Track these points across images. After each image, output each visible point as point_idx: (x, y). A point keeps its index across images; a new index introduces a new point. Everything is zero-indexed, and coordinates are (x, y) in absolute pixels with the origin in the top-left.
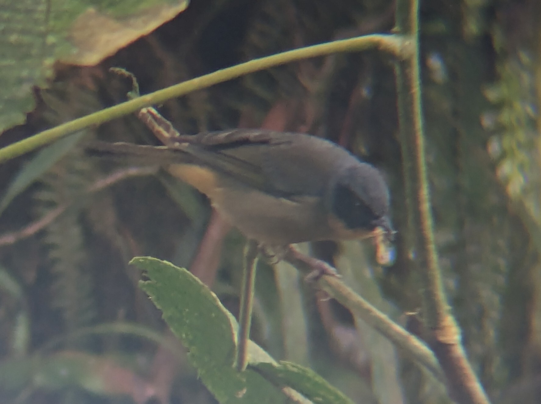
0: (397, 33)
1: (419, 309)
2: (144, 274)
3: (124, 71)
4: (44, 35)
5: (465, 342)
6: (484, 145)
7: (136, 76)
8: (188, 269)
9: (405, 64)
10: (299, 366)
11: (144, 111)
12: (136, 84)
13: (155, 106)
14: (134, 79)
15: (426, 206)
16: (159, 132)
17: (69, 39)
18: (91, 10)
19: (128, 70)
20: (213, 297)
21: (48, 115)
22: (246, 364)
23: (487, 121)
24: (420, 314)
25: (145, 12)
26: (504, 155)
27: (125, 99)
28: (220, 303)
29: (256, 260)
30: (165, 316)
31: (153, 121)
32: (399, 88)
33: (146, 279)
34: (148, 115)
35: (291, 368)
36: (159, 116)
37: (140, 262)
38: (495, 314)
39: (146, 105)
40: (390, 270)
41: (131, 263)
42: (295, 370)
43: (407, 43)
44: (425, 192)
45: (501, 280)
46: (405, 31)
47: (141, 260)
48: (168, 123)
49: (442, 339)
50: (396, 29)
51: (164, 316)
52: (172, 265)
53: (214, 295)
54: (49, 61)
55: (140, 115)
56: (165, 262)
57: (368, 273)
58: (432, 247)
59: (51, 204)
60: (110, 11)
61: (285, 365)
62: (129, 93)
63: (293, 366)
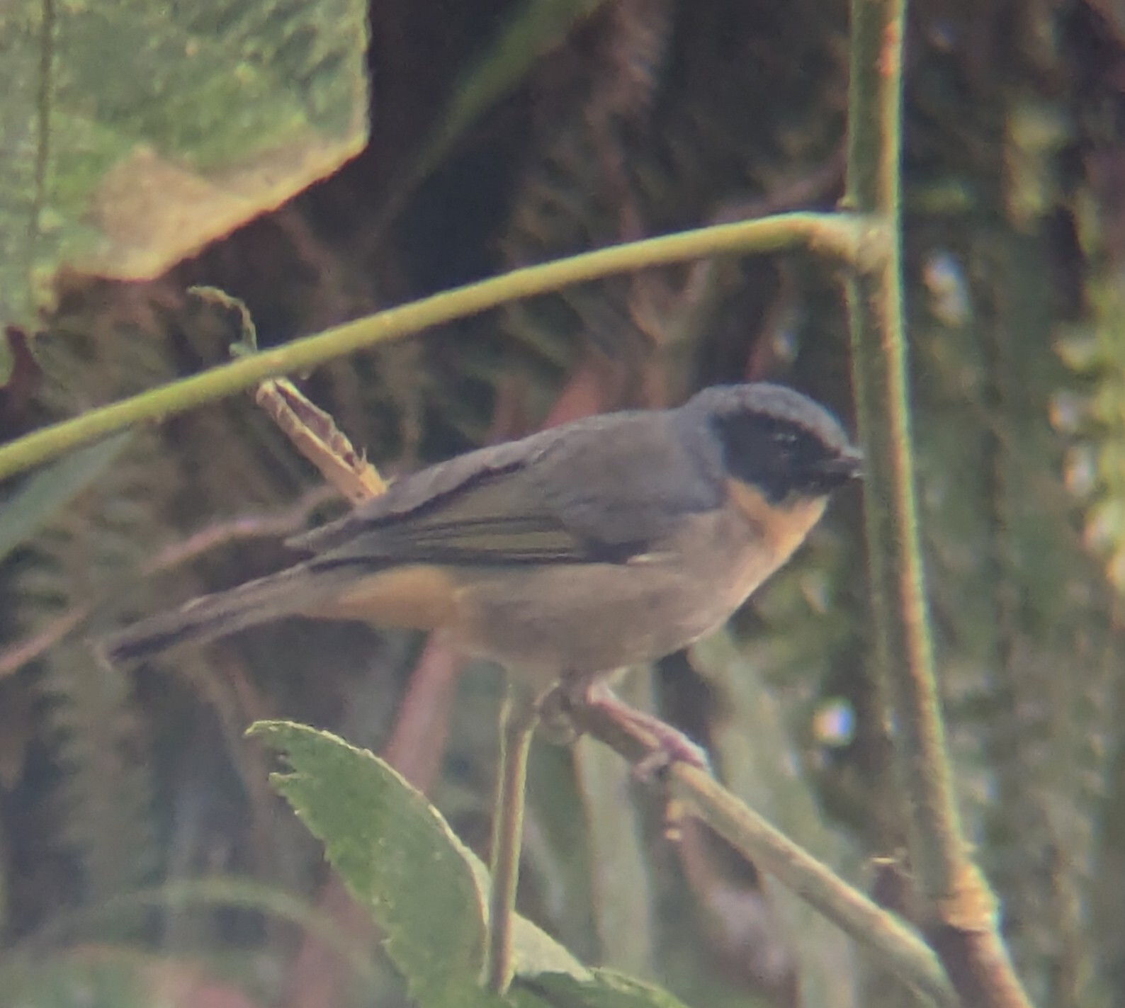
0: (848, 210)
1: (901, 852)
2: (282, 758)
3: (221, 295)
4: (33, 210)
5: (1010, 927)
6: (1059, 466)
7: (248, 306)
8: (376, 753)
9: (869, 282)
10: (633, 979)
11: (268, 387)
12: (249, 324)
13: (293, 377)
14: (246, 314)
15: (918, 612)
16: (304, 437)
17: (92, 220)
18: (144, 151)
19: (231, 293)
20: (433, 817)
21: (48, 394)
22: (509, 976)
23: (1064, 415)
24: (907, 865)
25: (270, 157)
26: (1101, 491)
27: (225, 357)
28: (450, 832)
29: (528, 736)
30: (331, 855)
31: (289, 410)
32: (855, 339)
33: (285, 769)
34: (279, 396)
35: (613, 983)
36: (304, 400)
37: (270, 731)
38: (1081, 861)
39: (272, 374)
40: (839, 754)
41: (250, 733)
42: (625, 988)
43: (873, 233)
44: (915, 577)
45: (1096, 781)
46: (870, 205)
47: (272, 728)
48: (325, 416)
49: (955, 920)
50: (847, 200)
51: (328, 855)
52: (342, 742)
53: (437, 814)
54: (44, 271)
55: (259, 397)
56: (325, 733)
57: (789, 764)
58: (931, 707)
59: (56, 602)
60: (188, 155)
61: (598, 977)
62: (234, 347)
63: (619, 979)
